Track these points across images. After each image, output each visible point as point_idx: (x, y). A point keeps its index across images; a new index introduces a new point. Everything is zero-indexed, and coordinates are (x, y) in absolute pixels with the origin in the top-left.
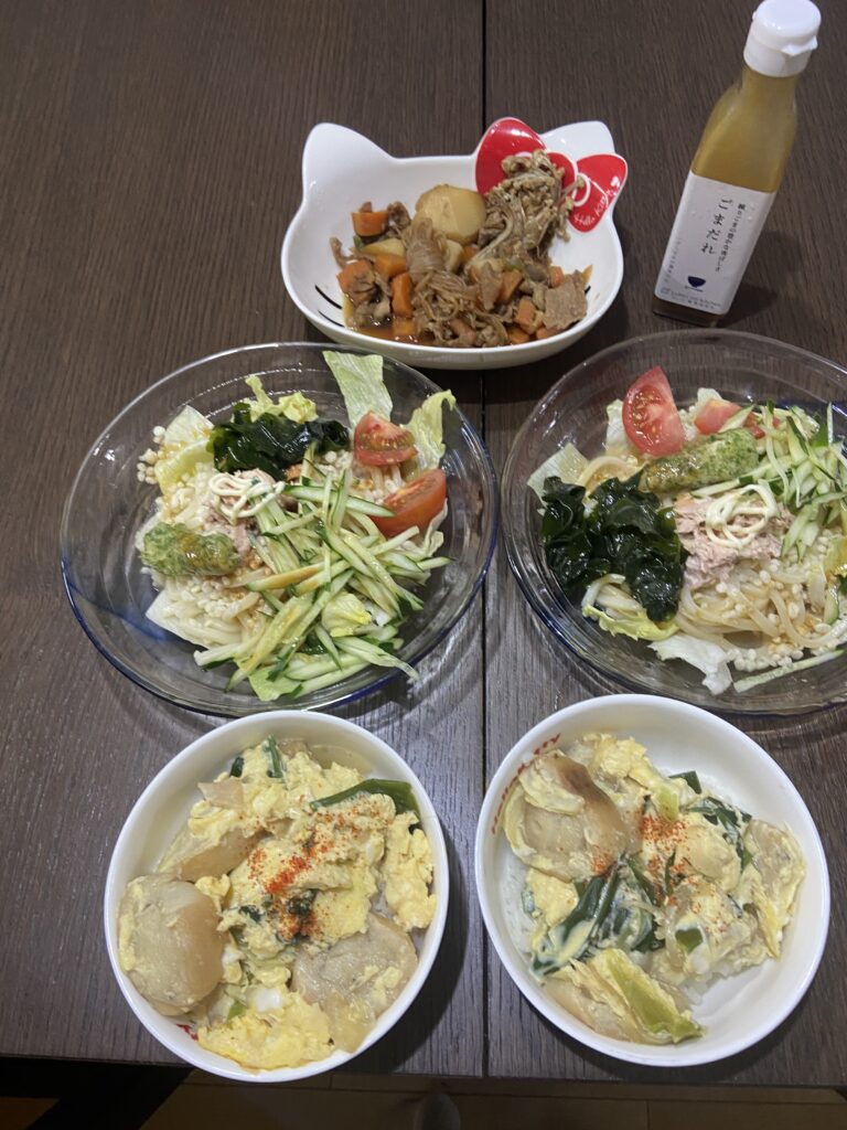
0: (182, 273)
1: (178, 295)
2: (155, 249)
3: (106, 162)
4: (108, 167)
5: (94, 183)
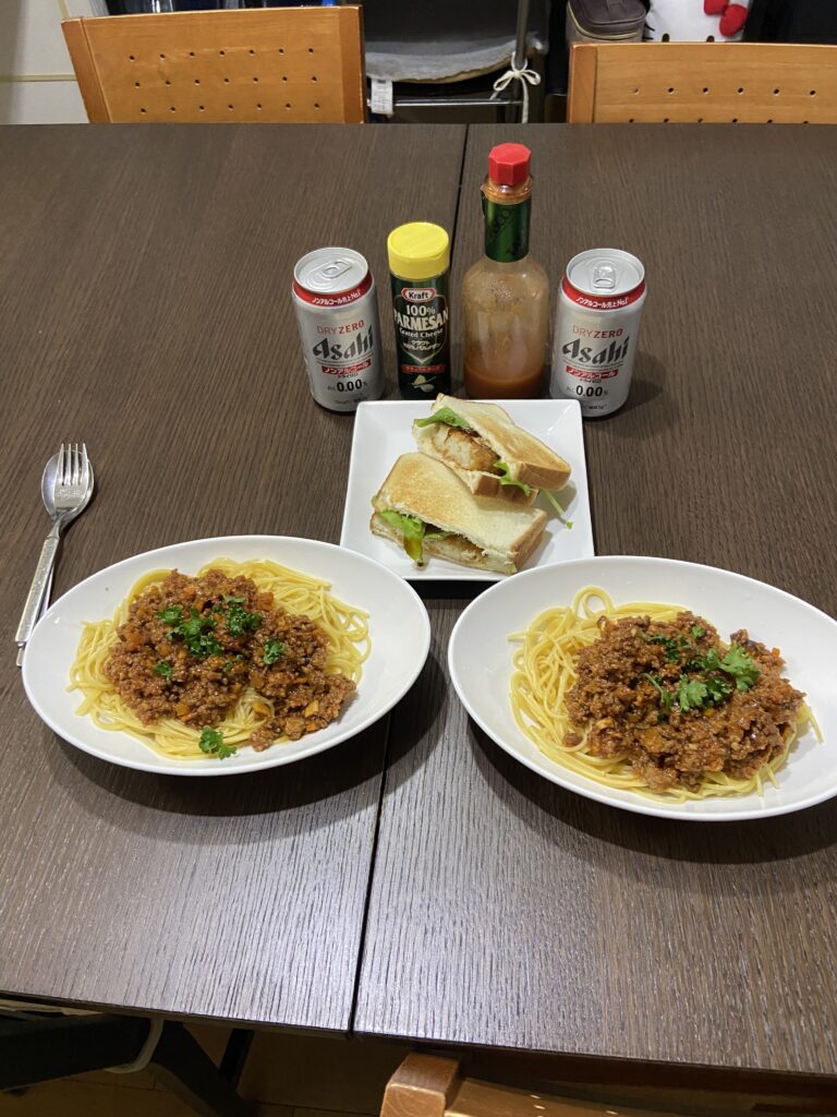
0: (199, 410)
2: (181, 392)
3: (154, 331)
4: (155, 334)
5: (143, 345)
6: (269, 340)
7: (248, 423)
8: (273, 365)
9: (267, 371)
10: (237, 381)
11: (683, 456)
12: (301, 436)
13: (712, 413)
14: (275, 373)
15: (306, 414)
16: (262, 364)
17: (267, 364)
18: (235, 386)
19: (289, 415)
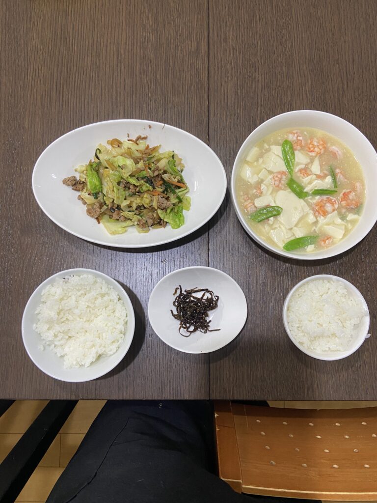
0: (72, 79)
1: (72, 92)
3: (29, 15)
4: (31, 18)
5: (25, 27)
6: (103, 19)
7: (103, 88)
8: (109, 41)
9: (107, 46)
10: (90, 55)
11: (348, 103)
12: (136, 97)
13: (364, 70)
14: (112, 47)
15: (136, 80)
16: (102, 40)
17: (105, 40)
18: (89, 58)
19: (127, 81)
